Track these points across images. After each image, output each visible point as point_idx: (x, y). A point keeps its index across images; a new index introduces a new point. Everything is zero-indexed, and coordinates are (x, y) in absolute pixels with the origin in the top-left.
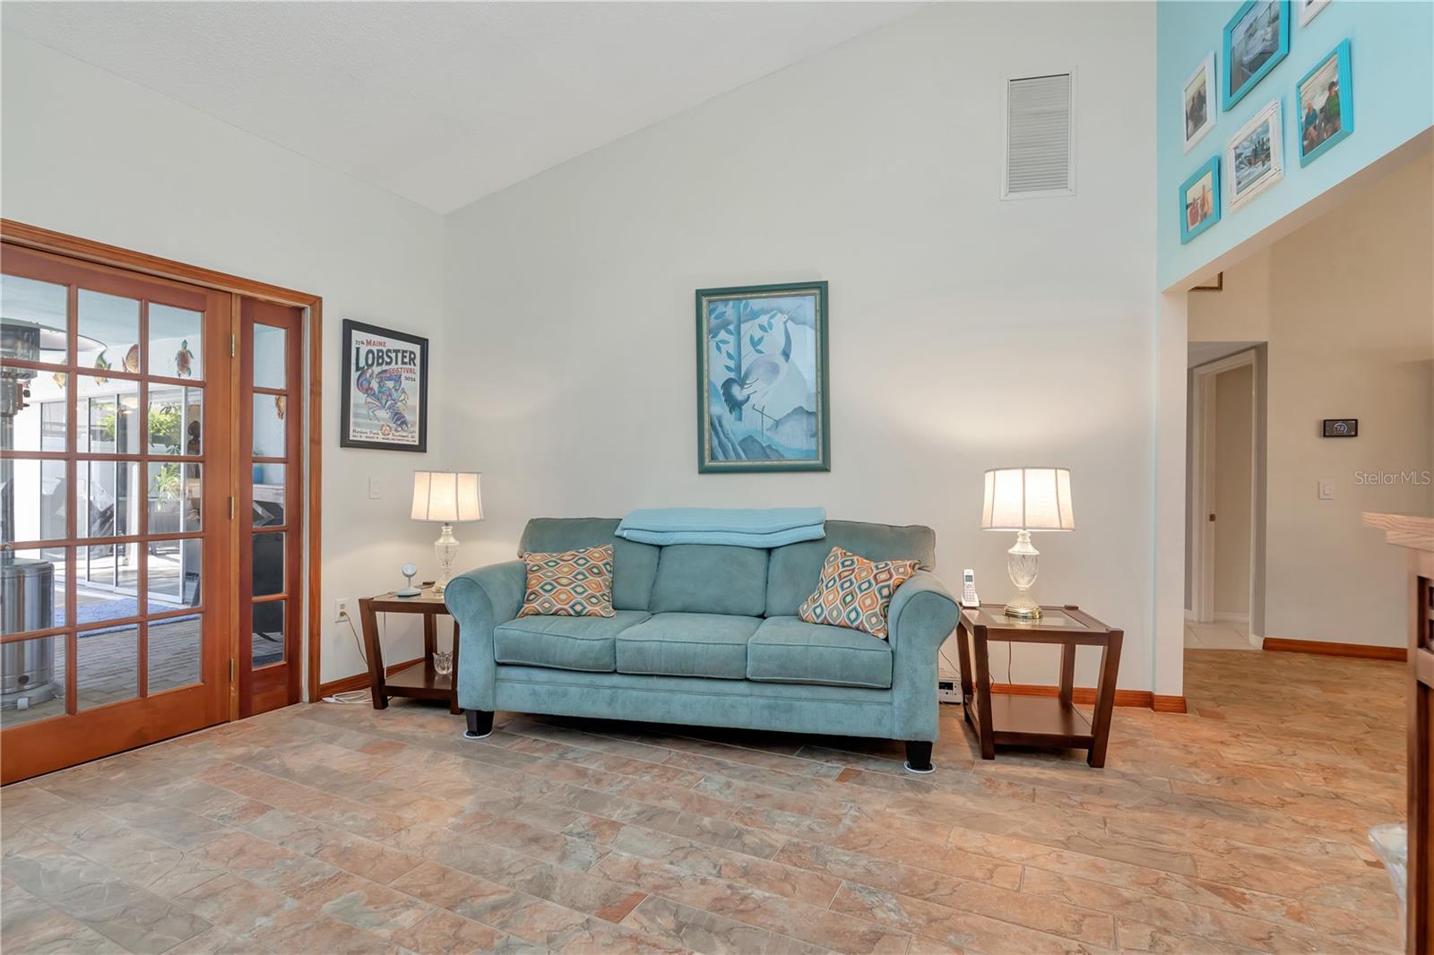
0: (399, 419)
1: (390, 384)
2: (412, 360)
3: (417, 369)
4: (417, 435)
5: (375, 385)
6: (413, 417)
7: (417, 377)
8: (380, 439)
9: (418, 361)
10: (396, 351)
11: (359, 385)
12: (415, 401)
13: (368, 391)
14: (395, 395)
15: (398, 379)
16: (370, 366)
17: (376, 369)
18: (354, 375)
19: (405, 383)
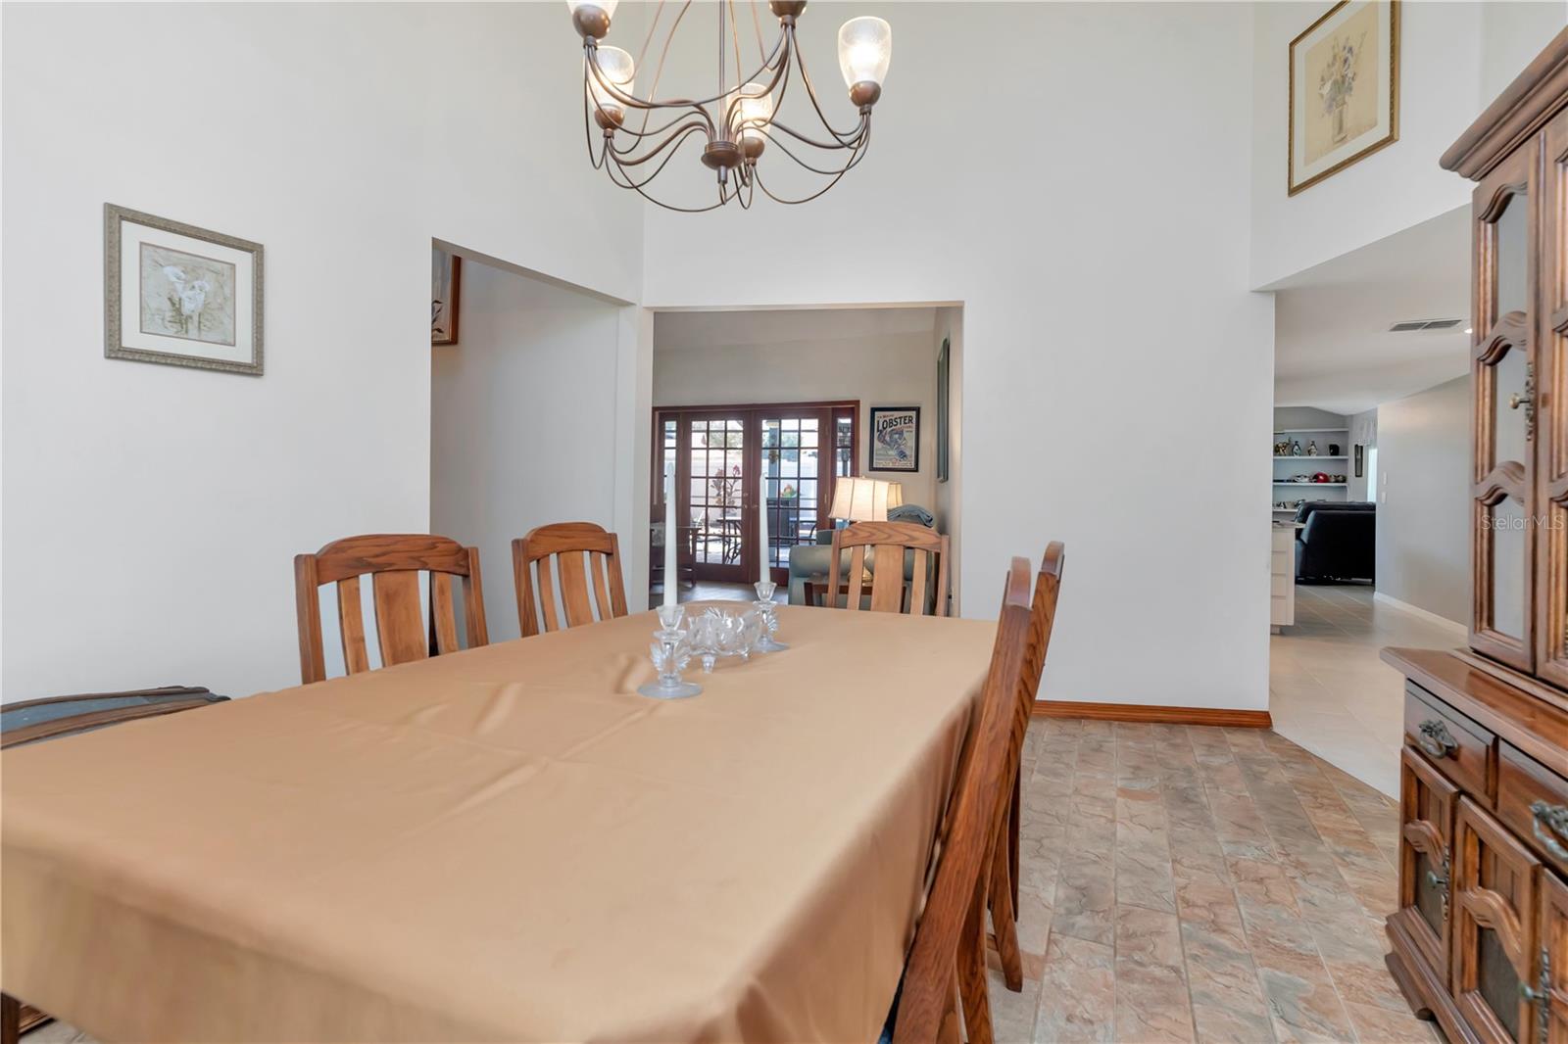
0: (903, 455)
1: (897, 436)
2: (910, 421)
3: (914, 425)
4: (913, 463)
5: (887, 438)
6: (911, 453)
7: (914, 430)
8: (890, 466)
9: (914, 420)
10: (900, 418)
11: (879, 440)
12: (912, 443)
13: (883, 441)
14: (900, 441)
15: (901, 433)
16: (884, 428)
17: (889, 429)
18: (876, 434)
19: (905, 435)
